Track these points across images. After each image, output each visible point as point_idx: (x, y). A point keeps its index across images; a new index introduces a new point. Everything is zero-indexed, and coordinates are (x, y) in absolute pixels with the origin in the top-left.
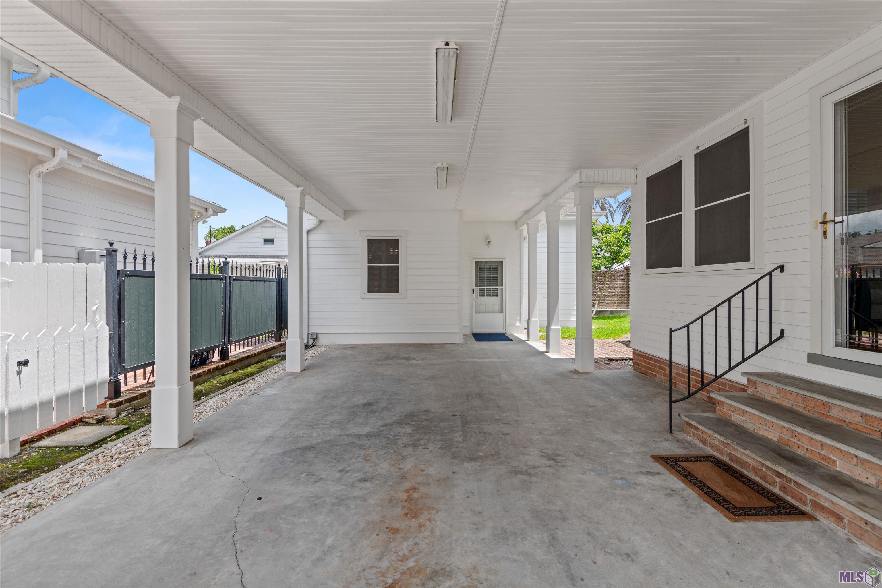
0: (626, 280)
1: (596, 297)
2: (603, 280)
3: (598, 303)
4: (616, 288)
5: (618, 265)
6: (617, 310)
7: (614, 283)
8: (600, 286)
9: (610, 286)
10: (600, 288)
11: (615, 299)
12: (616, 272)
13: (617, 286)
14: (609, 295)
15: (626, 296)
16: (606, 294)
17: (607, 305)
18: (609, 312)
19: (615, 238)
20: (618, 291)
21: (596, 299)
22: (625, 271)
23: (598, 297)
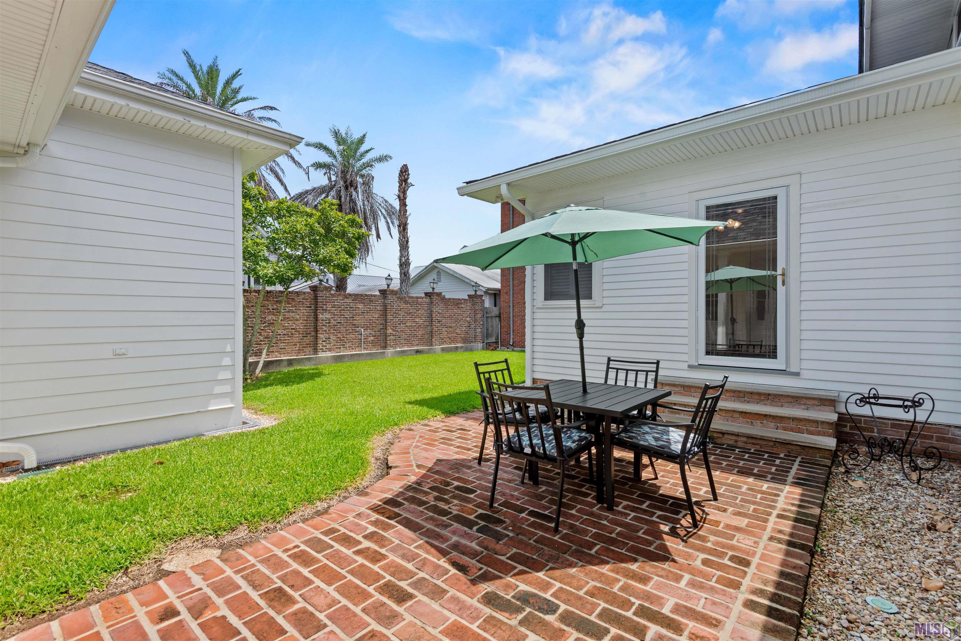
0: (313, 308)
1: (262, 338)
2: (275, 307)
3: (268, 349)
4: (297, 320)
5: (303, 280)
6: (299, 359)
7: (292, 312)
8: (270, 317)
9: (288, 318)
10: (269, 320)
11: (296, 340)
12: (298, 293)
13: (298, 317)
14: (285, 332)
15: (313, 334)
16: (280, 332)
17: (281, 351)
18: (285, 363)
19: (306, 225)
20: (300, 325)
21: (261, 341)
22: (312, 292)
23: (266, 338)
